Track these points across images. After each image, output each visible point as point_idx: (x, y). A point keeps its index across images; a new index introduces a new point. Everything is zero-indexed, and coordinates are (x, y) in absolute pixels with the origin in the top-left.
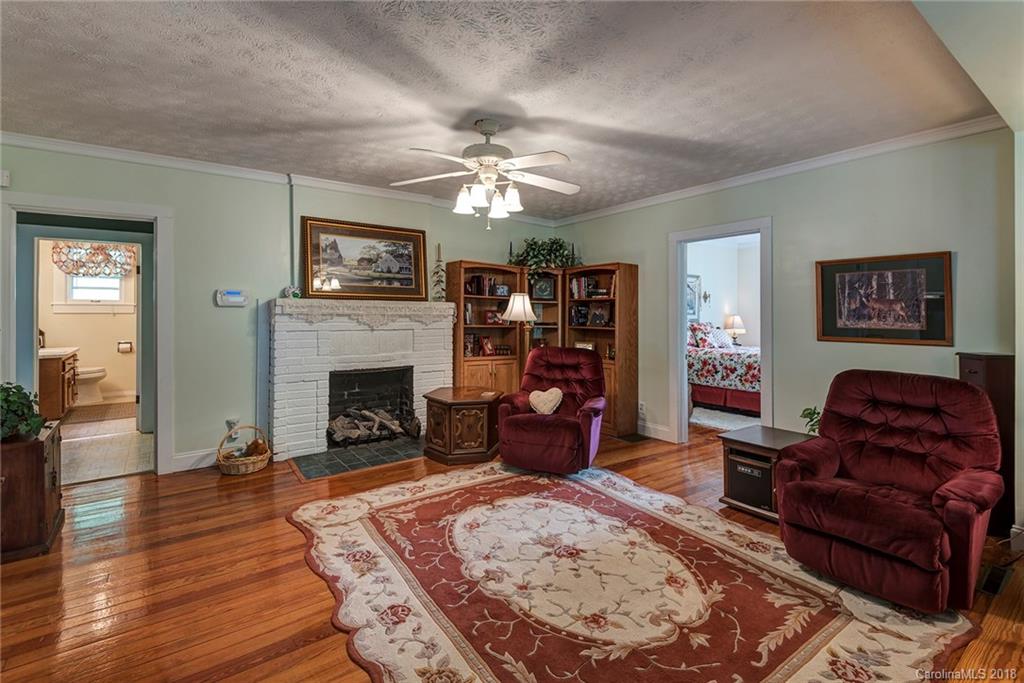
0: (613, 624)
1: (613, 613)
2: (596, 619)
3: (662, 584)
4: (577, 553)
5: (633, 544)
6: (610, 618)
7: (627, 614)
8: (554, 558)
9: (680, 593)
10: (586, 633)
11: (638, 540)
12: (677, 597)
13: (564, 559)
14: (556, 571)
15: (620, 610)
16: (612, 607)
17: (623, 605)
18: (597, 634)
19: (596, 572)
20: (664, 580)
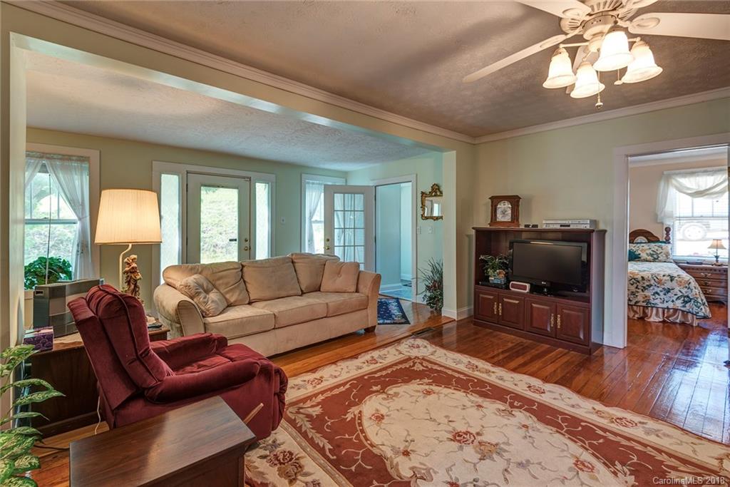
0: (419, 391)
1: (419, 396)
2: (428, 393)
3: (387, 416)
4: (455, 437)
5: (406, 453)
6: (421, 394)
7: (412, 396)
8: (473, 431)
9: (377, 410)
10: (431, 387)
11: (400, 459)
12: (379, 407)
13: (464, 430)
14: (464, 419)
15: (415, 398)
16: (420, 399)
17: (414, 401)
18: (427, 387)
19: (435, 420)
20: (385, 417)
